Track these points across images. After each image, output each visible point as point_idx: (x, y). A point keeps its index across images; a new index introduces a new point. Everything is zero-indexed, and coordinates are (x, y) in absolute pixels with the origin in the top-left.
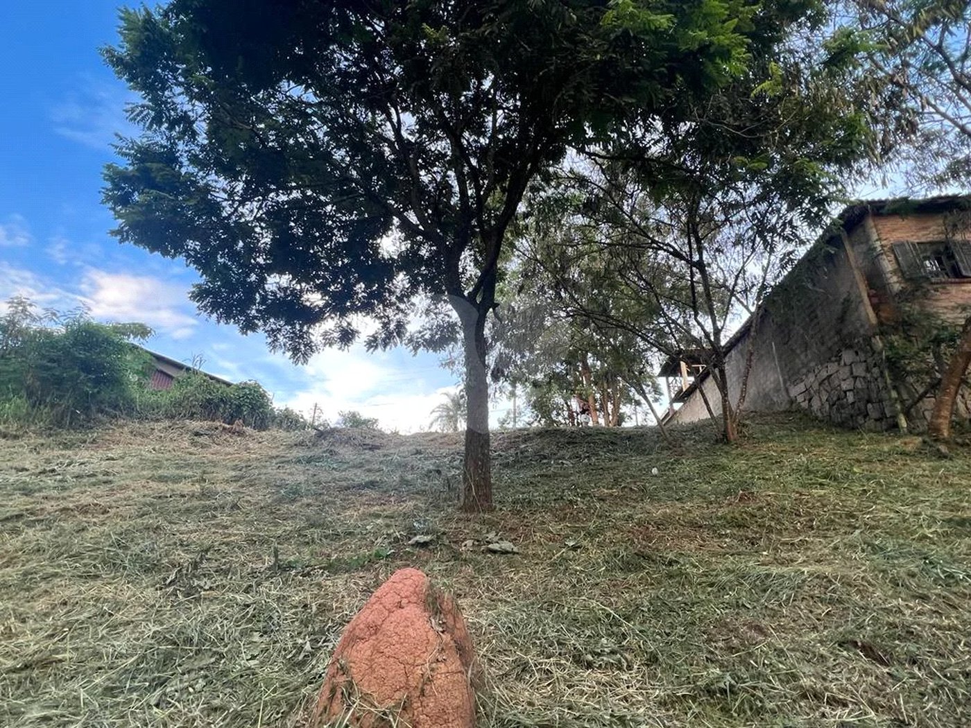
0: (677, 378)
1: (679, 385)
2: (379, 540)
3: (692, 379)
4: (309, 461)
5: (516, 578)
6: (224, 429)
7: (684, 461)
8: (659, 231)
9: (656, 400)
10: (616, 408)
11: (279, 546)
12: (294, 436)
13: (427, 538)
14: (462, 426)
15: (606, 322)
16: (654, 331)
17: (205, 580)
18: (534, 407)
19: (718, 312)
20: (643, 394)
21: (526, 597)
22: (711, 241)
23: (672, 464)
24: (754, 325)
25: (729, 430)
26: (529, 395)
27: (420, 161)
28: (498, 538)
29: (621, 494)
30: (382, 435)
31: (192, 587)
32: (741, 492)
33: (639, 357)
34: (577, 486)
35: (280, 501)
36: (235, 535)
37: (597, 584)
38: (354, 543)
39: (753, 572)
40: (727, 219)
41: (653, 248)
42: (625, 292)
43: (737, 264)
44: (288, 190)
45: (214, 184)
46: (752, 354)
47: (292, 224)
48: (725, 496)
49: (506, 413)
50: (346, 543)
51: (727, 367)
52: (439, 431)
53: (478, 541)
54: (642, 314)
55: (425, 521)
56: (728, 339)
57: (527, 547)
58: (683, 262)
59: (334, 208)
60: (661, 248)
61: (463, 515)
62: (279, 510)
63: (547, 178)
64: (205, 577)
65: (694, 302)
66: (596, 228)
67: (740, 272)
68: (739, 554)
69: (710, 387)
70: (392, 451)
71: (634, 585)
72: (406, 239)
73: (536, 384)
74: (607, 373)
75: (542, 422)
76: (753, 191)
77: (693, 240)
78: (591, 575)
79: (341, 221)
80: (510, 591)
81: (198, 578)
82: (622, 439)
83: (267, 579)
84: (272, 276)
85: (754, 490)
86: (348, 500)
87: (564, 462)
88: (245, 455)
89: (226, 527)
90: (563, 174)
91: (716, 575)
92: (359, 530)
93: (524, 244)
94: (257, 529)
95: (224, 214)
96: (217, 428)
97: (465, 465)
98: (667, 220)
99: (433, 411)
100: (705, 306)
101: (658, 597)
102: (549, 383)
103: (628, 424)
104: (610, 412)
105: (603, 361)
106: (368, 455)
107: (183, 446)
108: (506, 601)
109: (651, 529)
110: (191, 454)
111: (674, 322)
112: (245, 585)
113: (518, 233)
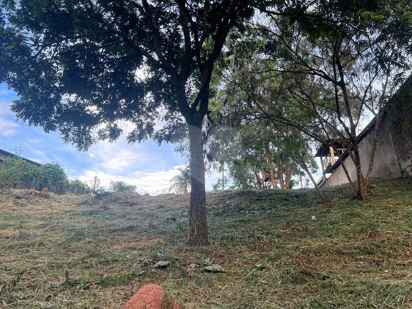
0: (328, 158)
1: (329, 162)
2: (135, 265)
3: (337, 158)
4: (91, 213)
5: (223, 288)
6: (36, 194)
7: (332, 211)
8: (314, 62)
9: (314, 172)
10: (288, 177)
11: (69, 270)
12: (81, 198)
13: (165, 263)
14: (189, 189)
15: (281, 122)
16: (312, 127)
17: (21, 292)
18: (235, 177)
19: (354, 114)
20: (305, 168)
21: (230, 301)
22: (349, 69)
23: (325, 213)
24: (377, 122)
25: (362, 190)
26: (232, 169)
27: (160, 19)
28: (212, 262)
29: (291, 233)
30: (138, 196)
31: (12, 297)
32: (370, 231)
33: (302, 144)
34: (263, 228)
35: (71, 240)
36: (41, 263)
37: (276, 292)
38: (118, 266)
39: (378, 284)
40: (359, 54)
41: (311, 74)
42: (293, 102)
43: (366, 83)
44: (74, 39)
45: (25, 35)
46: (376, 141)
47: (77, 61)
48: (360, 233)
49: (217, 181)
50: (113, 267)
51: (360, 150)
52: (175, 193)
53: (199, 264)
54: (304, 116)
55: (165, 251)
56: (360, 132)
57: (230, 267)
58: (330, 82)
59: (104, 50)
60: (315, 74)
61: (189, 248)
62: (70, 246)
63: (242, 29)
64: (21, 291)
65: (338, 108)
66: (274, 61)
67: (368, 88)
68: (369, 272)
69: (349, 163)
70: (144, 206)
71: (300, 293)
72: (152, 70)
73: (236, 162)
74: (281, 155)
75: (241, 186)
76: (376, 35)
77: (336, 67)
78: (272, 287)
79: (109, 59)
80: (219, 297)
81: (16, 291)
82: (292, 197)
83: (61, 291)
84: (65, 95)
85: (379, 229)
86: (115, 238)
87: (254, 212)
88: (49, 210)
89: (35, 258)
90: (252, 27)
91: (354, 286)
92: (121, 258)
93: (227, 72)
94: (55, 259)
95: (33, 55)
96: (31, 194)
97: (191, 215)
98: (319, 55)
99: (171, 180)
100: (345, 110)
101: (316, 301)
102: (245, 162)
103: (296, 187)
104: (284, 179)
105: (279, 147)
106: (129, 209)
107: (8, 205)
108: (216, 304)
109: (311, 255)
110: (14, 210)
111: (325, 121)
112: (47, 296)
113: (224, 65)
